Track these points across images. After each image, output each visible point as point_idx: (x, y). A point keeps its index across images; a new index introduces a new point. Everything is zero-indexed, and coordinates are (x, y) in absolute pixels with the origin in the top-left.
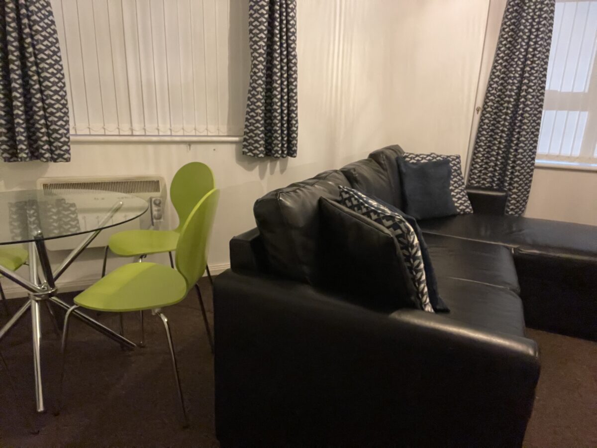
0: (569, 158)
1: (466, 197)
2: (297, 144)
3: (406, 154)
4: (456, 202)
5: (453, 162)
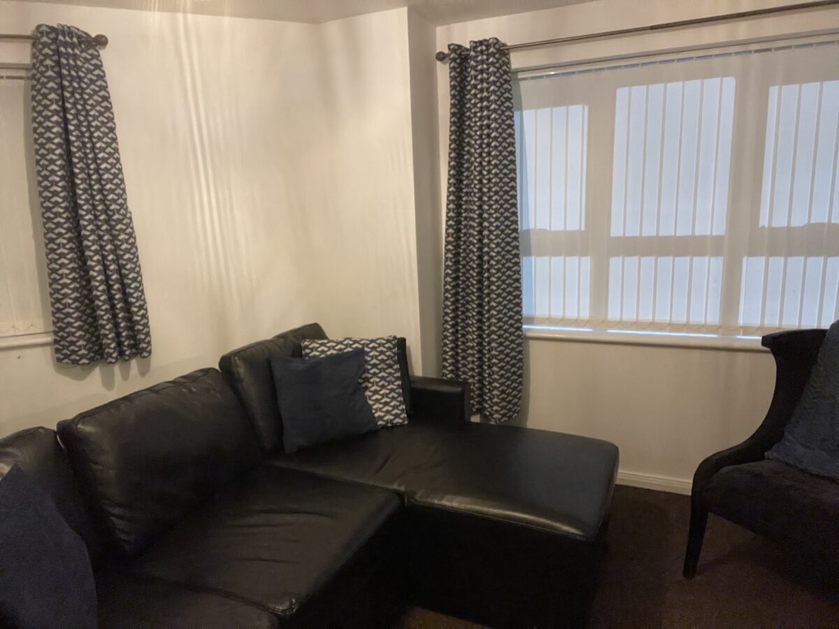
0: (576, 322)
1: (399, 399)
2: (148, 339)
3: (306, 343)
4: (380, 410)
5: (379, 349)
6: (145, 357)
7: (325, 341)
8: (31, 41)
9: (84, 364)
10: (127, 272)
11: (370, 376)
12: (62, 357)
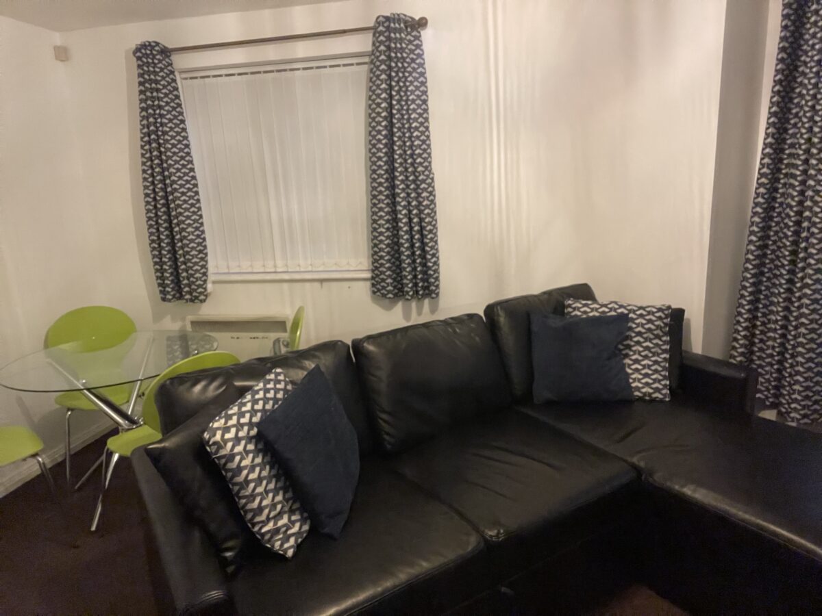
1: (663, 373)
2: (437, 283)
3: (570, 302)
4: (639, 380)
5: (648, 317)
6: (433, 298)
7: (589, 302)
8: (373, 31)
9: (390, 298)
10: (425, 225)
11: (633, 343)
12: (376, 290)
